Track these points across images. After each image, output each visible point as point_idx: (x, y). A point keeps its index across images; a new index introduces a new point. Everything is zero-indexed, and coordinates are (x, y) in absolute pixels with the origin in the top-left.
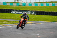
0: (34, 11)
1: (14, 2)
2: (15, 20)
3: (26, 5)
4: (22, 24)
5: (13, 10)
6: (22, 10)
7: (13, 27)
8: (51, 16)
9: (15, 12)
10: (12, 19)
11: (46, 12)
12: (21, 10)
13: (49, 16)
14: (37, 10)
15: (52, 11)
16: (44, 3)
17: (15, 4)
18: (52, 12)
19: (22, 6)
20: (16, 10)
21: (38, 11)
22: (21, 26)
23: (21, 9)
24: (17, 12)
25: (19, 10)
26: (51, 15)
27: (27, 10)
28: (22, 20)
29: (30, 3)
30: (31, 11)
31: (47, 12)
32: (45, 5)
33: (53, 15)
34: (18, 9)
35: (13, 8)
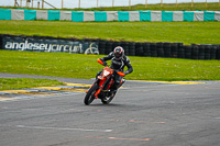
0: (93, 41)
1: (15, 8)
2: (20, 77)
3: (63, 16)
4: (104, 88)
5: (13, 38)
6: (48, 38)
7: (11, 103)
8: (160, 59)
9: (18, 46)
10: (9, 71)
11: (138, 45)
12: (42, 37)
13: (149, 58)
14: (103, 38)
15: (163, 41)
16: (133, 8)
17: (18, 16)
18: (160, 43)
19: (44, 23)
20: (22, 39)
21: (108, 39)
22: (101, 96)
23: (41, 34)
24: (26, 45)
25: (35, 37)
26: (159, 55)
27: (65, 36)
28: (106, 73)
29: (76, 10)
30: (80, 41)
31: (145, 45)
32: (134, 16)
33: (166, 55)
34: (31, 34)
35: (11, 29)
